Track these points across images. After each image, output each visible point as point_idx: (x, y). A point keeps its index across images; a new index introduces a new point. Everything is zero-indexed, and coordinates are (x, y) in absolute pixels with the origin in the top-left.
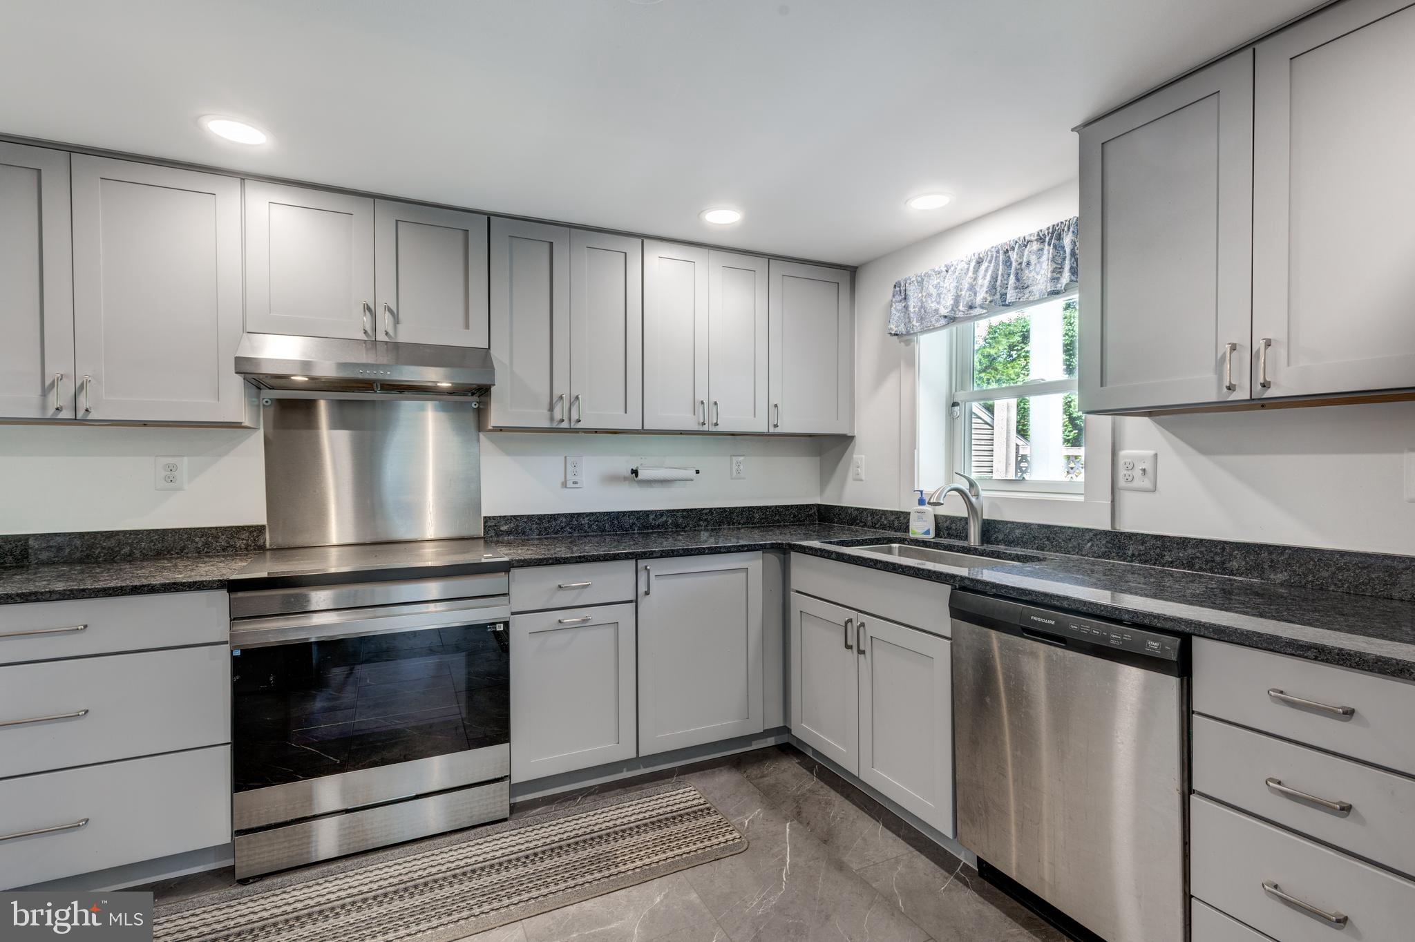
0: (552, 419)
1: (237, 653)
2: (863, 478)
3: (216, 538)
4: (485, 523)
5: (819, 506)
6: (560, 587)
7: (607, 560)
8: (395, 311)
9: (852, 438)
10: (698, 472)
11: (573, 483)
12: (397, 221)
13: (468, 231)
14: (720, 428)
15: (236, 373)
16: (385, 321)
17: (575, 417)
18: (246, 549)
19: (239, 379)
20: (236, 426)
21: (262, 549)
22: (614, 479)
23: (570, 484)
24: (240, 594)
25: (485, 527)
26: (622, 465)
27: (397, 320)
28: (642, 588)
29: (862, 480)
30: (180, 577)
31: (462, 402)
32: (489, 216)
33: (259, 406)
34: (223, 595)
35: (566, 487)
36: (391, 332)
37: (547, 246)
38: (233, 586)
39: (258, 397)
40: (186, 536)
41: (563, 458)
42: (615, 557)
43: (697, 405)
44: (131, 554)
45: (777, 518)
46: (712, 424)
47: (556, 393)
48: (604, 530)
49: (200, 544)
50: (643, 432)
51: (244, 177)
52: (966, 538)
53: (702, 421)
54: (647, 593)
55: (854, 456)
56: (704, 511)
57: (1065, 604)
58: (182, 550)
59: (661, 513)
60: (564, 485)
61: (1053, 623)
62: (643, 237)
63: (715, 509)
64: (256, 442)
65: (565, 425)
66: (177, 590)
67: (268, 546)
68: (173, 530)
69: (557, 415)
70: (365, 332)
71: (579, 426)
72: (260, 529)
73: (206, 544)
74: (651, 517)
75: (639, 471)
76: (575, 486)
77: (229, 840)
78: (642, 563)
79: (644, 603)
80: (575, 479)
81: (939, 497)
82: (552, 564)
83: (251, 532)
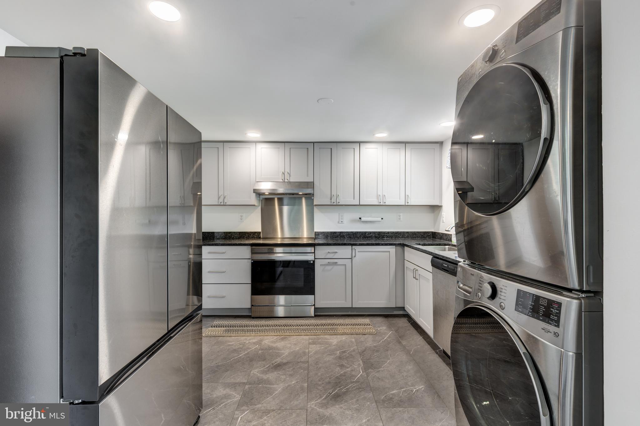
0: (331, 202)
1: (252, 261)
2: (445, 222)
3: (250, 234)
4: (315, 233)
5: (432, 232)
6: (329, 252)
7: (342, 245)
8: (289, 173)
9: (441, 206)
10: (382, 219)
11: (341, 222)
12: (290, 148)
13: (308, 148)
14: (387, 204)
15: (254, 193)
16: (287, 177)
17: (338, 201)
18: (257, 238)
19: (255, 194)
20: (254, 205)
21: (260, 238)
22: (354, 221)
23: (340, 222)
24: (254, 247)
25: (315, 235)
26: (357, 216)
27: (290, 176)
28: (354, 255)
29: (444, 222)
30: (242, 242)
31: (308, 197)
32: (314, 143)
33: (260, 200)
34: (249, 247)
35: (339, 223)
36: (288, 179)
37: (330, 149)
38: (252, 245)
39: (260, 197)
40: (244, 234)
41: (338, 214)
42: (345, 244)
43: (378, 196)
44: (233, 238)
45: (415, 236)
46: (384, 203)
47: (333, 194)
48: (351, 238)
49: (247, 236)
50: (360, 205)
51: (256, 142)
52: (451, 241)
53: (380, 201)
54: (355, 256)
55: (443, 213)
56: (386, 233)
57: (449, 260)
58: (244, 237)
59: (370, 233)
60: (339, 222)
61: (446, 266)
62: (360, 143)
63: (390, 232)
64: (259, 209)
65: (335, 204)
66: (241, 245)
67: (261, 237)
68: (242, 232)
69: (333, 201)
70: (282, 180)
71: (339, 204)
72: (260, 233)
73: (248, 236)
74: (367, 234)
75: (362, 218)
76: (342, 223)
77: (250, 307)
78: (354, 247)
79: (354, 259)
80: (342, 221)
81: (449, 229)
82: (326, 245)
83: (258, 233)
